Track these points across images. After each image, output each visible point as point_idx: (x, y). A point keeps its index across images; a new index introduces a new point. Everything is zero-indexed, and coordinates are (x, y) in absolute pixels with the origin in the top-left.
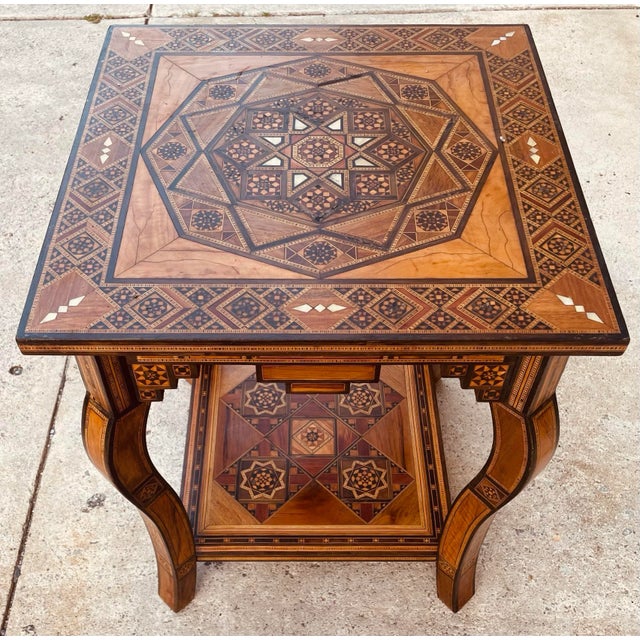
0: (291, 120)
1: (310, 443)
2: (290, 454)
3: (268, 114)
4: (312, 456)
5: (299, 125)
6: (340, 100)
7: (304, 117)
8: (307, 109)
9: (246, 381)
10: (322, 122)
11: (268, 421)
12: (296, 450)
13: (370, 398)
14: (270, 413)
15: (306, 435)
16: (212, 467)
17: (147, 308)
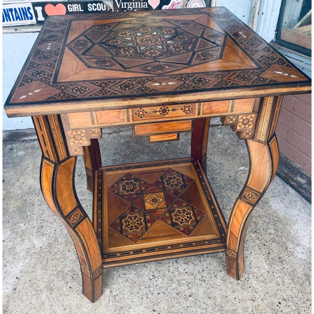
17: (76, 90)
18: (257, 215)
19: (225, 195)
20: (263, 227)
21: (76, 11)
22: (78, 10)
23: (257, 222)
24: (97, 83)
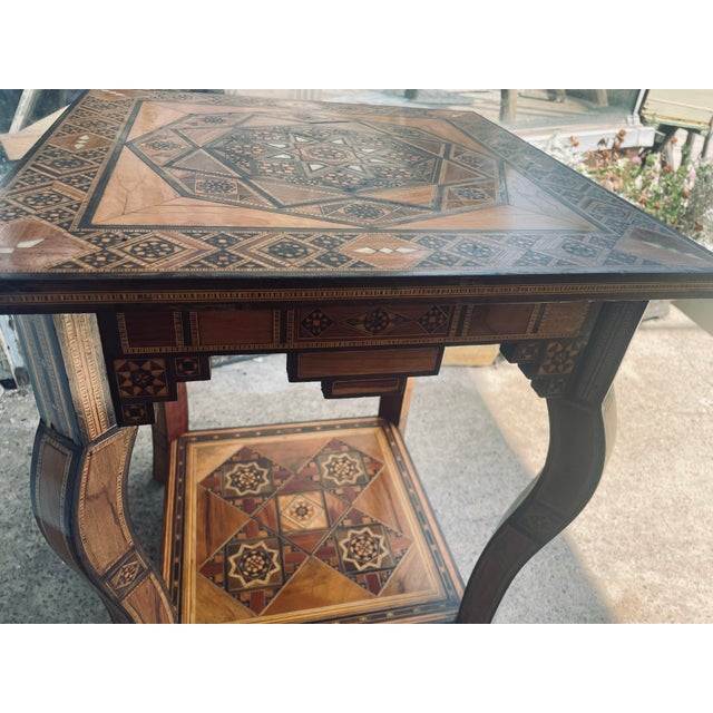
1: (300, 518)
2: (281, 532)
4: (305, 531)
9: (225, 463)
11: (253, 500)
12: (287, 527)
13: (352, 467)
14: (254, 492)
15: (294, 510)
16: (194, 556)
17: (144, 249)
24: (204, 234)
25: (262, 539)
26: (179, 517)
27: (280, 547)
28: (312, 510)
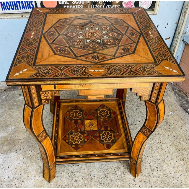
0: (102, 42)
1: (92, 123)
2: (97, 120)
3: (109, 44)
4: (91, 120)
5: (99, 41)
6: (87, 48)
7: (98, 43)
8: (97, 45)
9: (115, 143)
10: (92, 42)
11: (105, 129)
12: (96, 121)
13: (73, 138)
14: (105, 132)
15: (93, 126)
16: (118, 116)
18: (183, 148)
19: (161, 133)
20: (187, 157)
21: (64, 4)
22: (65, 3)
23: (183, 153)
24: (58, 67)
25: (102, 119)
26: (125, 126)
27: (97, 117)
28: (88, 125)
